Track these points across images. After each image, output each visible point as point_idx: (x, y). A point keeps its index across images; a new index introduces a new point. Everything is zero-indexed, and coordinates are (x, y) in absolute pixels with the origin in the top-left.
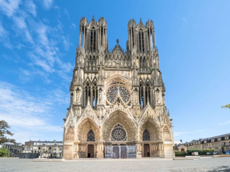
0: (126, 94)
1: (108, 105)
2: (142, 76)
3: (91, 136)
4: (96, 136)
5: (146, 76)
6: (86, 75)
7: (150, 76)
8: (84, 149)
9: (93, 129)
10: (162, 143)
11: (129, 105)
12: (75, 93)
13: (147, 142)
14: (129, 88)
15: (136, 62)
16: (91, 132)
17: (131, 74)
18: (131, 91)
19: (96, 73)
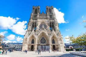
0: (46, 27)
1: (39, 30)
2: (51, 21)
3: (33, 42)
4: (35, 41)
5: (52, 21)
6: (33, 21)
7: (53, 21)
8: (30, 47)
9: (34, 39)
10: (59, 45)
11: (47, 30)
12: (29, 26)
13: (54, 44)
14: (47, 24)
15: (49, 17)
16: (33, 40)
17: (47, 20)
18: (47, 25)
19: (36, 20)
